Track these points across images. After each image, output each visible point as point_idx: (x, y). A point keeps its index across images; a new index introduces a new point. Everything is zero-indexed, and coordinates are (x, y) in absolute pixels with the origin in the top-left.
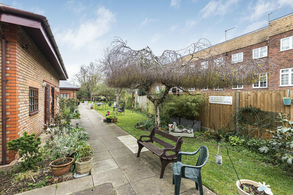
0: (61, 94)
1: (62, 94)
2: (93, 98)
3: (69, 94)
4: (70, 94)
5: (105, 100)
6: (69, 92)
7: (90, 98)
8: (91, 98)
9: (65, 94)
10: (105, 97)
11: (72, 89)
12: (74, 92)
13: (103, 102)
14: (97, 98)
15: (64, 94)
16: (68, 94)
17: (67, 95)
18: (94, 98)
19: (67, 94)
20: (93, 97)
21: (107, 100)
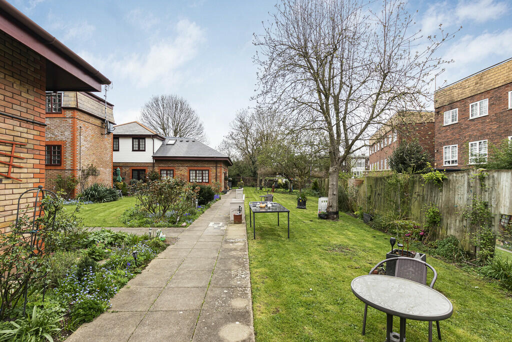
0: (191, 172)
1: (194, 172)
2: (261, 180)
3: (207, 172)
4: (208, 170)
5: (285, 186)
6: (206, 166)
7: (256, 180)
8: (258, 180)
9: (199, 170)
10: (287, 180)
11: (213, 159)
12: (216, 167)
13: (282, 190)
14: (270, 180)
15: (198, 172)
16: (205, 170)
17: (202, 174)
18: (264, 180)
19: (204, 172)
20: (261, 178)
21: (291, 186)
